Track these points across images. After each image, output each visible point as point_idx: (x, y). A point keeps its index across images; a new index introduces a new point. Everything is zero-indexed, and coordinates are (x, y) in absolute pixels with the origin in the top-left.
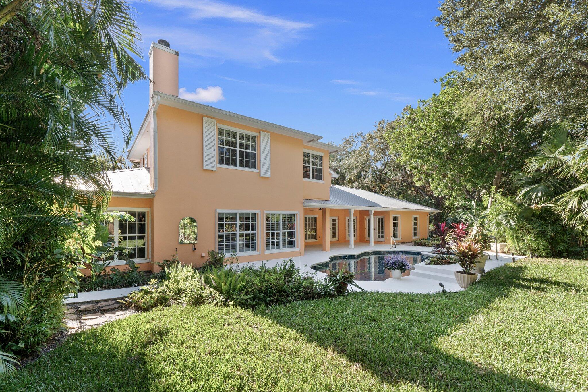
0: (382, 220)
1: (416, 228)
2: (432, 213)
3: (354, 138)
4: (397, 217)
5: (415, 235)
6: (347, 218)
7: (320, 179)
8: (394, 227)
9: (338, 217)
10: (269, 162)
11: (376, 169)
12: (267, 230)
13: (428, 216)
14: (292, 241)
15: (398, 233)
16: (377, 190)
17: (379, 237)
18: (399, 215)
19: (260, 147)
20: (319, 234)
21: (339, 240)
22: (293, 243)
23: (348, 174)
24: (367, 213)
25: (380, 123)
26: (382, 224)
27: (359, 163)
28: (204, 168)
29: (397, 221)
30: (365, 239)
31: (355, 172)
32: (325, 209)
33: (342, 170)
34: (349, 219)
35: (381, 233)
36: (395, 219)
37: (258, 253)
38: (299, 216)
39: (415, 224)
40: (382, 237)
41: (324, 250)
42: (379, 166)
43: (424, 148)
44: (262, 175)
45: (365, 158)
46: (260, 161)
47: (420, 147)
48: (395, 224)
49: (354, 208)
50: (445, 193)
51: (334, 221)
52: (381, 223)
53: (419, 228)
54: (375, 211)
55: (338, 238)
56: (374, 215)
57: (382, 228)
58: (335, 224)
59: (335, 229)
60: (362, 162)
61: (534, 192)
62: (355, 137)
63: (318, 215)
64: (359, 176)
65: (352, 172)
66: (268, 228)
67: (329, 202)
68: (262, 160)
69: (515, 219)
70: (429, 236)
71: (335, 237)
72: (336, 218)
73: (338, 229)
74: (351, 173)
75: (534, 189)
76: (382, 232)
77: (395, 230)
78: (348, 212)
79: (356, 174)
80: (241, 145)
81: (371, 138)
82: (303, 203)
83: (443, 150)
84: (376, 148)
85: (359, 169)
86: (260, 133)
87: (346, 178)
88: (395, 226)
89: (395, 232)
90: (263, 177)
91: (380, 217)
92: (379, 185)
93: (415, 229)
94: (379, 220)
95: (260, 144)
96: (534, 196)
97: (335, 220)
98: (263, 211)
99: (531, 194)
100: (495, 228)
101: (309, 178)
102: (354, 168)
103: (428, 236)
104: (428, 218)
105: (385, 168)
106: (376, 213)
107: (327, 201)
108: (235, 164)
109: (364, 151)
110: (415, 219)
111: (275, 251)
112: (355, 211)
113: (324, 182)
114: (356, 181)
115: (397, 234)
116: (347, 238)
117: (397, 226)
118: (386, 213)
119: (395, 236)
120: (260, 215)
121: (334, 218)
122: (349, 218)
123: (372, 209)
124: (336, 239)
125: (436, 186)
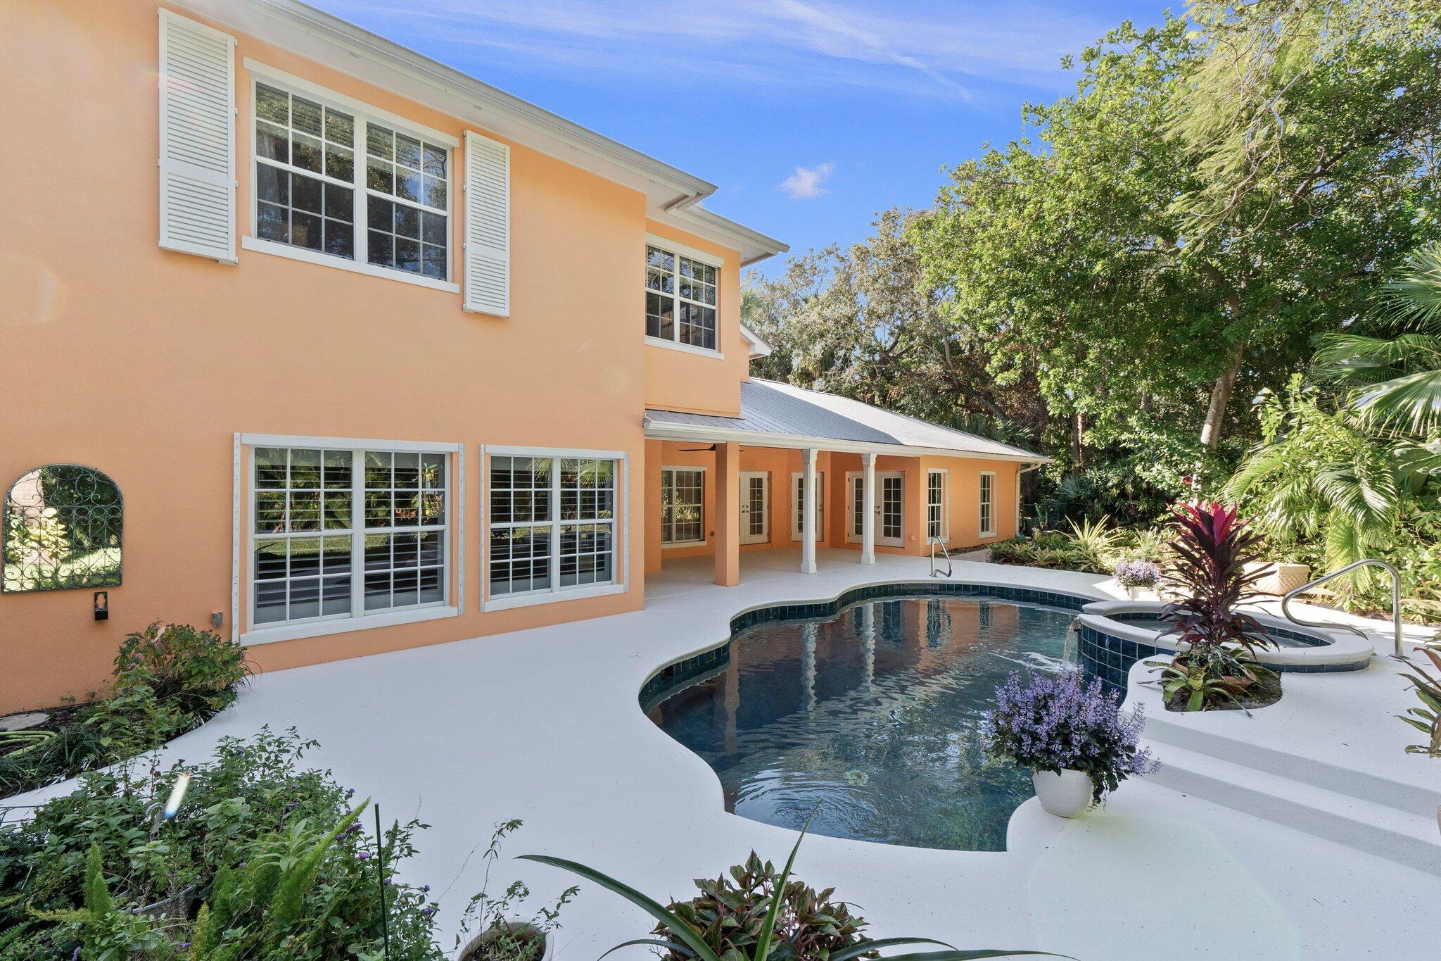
0: (897, 482)
1: (988, 506)
2: (1028, 465)
3: (818, 262)
4: (939, 475)
5: (985, 526)
6: (796, 476)
7: (710, 343)
8: (932, 505)
9: (770, 473)
10: (505, 256)
11: (874, 343)
12: (494, 519)
13: (1019, 474)
14: (600, 557)
15: (941, 521)
16: (877, 400)
17: (887, 533)
18: (945, 471)
19: (464, 192)
20: (709, 525)
21: (769, 541)
22: (606, 568)
23: (798, 355)
24: (855, 461)
25: (887, 217)
26: (898, 495)
27: (830, 323)
28: (165, 242)
29: (939, 486)
30: (847, 540)
31: (817, 350)
32: (725, 445)
33: (784, 343)
34: (801, 482)
35: (892, 522)
36: (935, 480)
37: (451, 612)
38: (625, 467)
39: (985, 496)
40: (897, 534)
41: (720, 581)
42: (883, 335)
43: (1032, 266)
44: (470, 305)
45: (847, 310)
46: (464, 250)
47: (1020, 262)
48: (934, 497)
49: (819, 443)
50: (1087, 405)
51: (756, 483)
52: (893, 492)
53: (995, 508)
54: (879, 458)
55: (769, 534)
56: (877, 468)
57: (898, 508)
58: (760, 492)
59: (760, 508)
60: (837, 322)
61: (1417, 395)
62: (820, 258)
63: (706, 465)
64: (827, 361)
65: (811, 347)
66: (500, 510)
67: (738, 422)
68: (471, 248)
69: (1391, 488)
70: (1021, 528)
71: (760, 532)
72: (763, 475)
73: (769, 507)
74: (806, 350)
75: (1415, 389)
76: (898, 520)
77: (934, 513)
78: (798, 457)
79: (819, 356)
80: (380, 178)
81: (864, 254)
82: (644, 420)
83: (1098, 268)
84: (877, 286)
85: (830, 339)
86: (464, 137)
87: (795, 368)
88: (934, 502)
89: (933, 519)
90: (478, 314)
91: (892, 475)
92: (883, 386)
93: (985, 511)
94: (888, 482)
95: (464, 182)
96: (1417, 412)
97: (760, 481)
98: (479, 449)
99: (1405, 406)
100: (1281, 516)
101: (672, 338)
102: (815, 337)
103: (1017, 529)
104: (1019, 478)
105: (896, 343)
106: (883, 462)
107: (731, 419)
108: (347, 250)
109: (843, 292)
110: (985, 481)
111: (531, 597)
112: (821, 454)
113: (721, 356)
114: (821, 375)
115: (938, 524)
116: (795, 535)
117: (939, 502)
118: (911, 463)
119: (933, 532)
120: (461, 462)
121: (757, 475)
122: (801, 475)
123: (872, 451)
124: (762, 538)
125: (1056, 384)
